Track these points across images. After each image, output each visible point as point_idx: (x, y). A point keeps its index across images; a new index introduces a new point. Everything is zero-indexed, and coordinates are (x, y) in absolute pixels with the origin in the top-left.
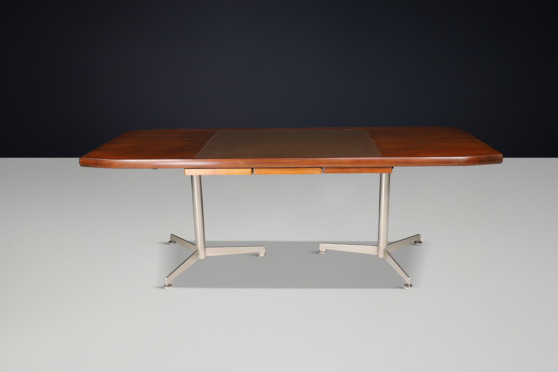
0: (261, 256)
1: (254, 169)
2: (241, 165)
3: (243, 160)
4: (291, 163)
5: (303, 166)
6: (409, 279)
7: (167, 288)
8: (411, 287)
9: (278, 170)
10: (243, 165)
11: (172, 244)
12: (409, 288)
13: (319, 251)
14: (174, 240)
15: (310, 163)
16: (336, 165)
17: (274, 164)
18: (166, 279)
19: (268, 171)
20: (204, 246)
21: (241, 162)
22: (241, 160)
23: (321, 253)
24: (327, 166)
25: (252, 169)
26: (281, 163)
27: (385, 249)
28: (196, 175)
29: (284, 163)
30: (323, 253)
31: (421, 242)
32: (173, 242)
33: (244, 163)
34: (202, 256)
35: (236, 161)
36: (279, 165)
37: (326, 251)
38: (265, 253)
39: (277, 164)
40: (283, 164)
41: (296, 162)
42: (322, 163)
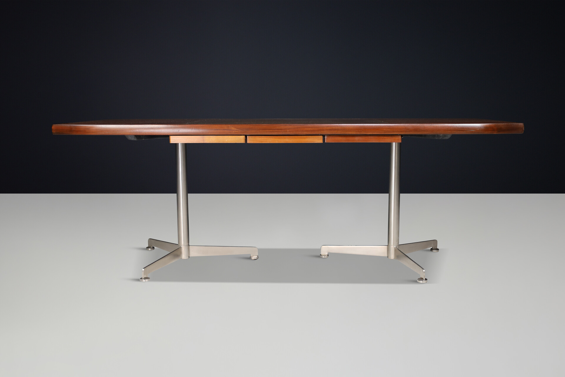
0: (253, 258)
1: (248, 136)
2: (234, 131)
3: (236, 126)
4: (289, 129)
5: (303, 132)
6: (424, 271)
7: (144, 281)
8: (426, 281)
9: (275, 138)
10: (236, 131)
11: (150, 249)
12: (424, 281)
13: (321, 255)
14: (152, 244)
15: (310, 129)
16: (339, 133)
17: (270, 131)
18: (143, 270)
19: (263, 139)
20: (188, 244)
21: (233, 128)
22: (233, 126)
23: (323, 257)
24: (329, 133)
25: (246, 136)
26: (278, 129)
27: (396, 247)
28: (181, 143)
29: (281, 129)
30: (325, 257)
31: (438, 249)
32: (152, 247)
33: (237, 129)
34: (184, 256)
35: (228, 127)
36: (276, 132)
37: (328, 255)
38: (258, 256)
39: (274, 131)
40: (280, 131)
41: (294, 129)
42: (323, 130)
